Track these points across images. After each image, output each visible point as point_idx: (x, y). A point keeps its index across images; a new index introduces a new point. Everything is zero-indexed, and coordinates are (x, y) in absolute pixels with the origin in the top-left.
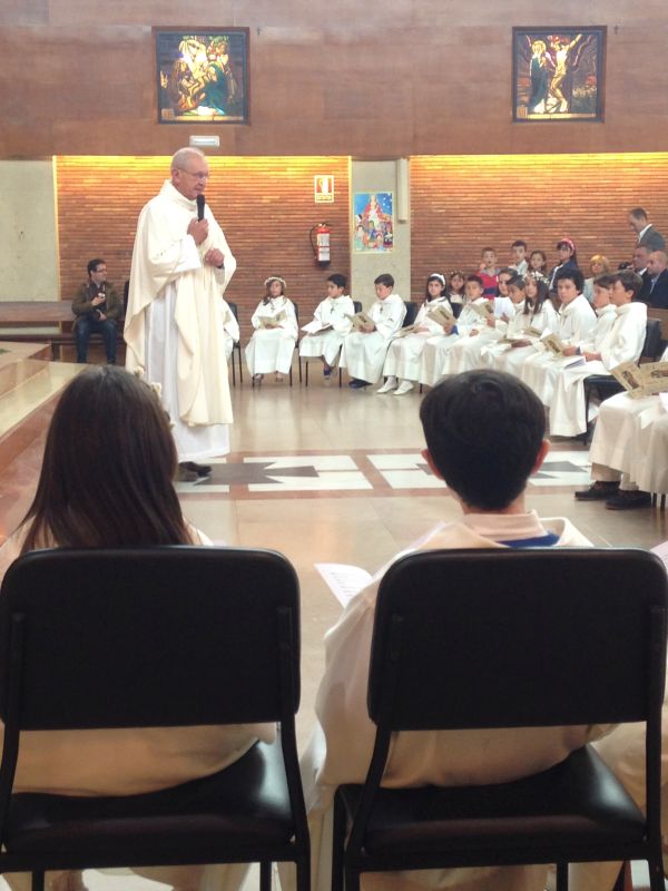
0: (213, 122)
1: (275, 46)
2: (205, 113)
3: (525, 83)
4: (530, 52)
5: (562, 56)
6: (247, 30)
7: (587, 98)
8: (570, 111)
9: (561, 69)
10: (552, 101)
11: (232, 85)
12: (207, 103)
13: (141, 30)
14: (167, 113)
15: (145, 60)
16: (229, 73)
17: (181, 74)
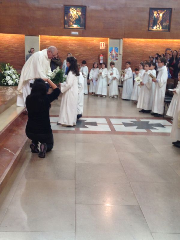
0: (77, 29)
1: (92, 10)
5: (161, 15)
6: (86, 6)
7: (166, 26)
8: (162, 28)
9: (161, 18)
10: (158, 26)
11: (82, 19)
12: (76, 24)
13: (61, 6)
14: (66, 26)
15: (61, 13)
16: (81, 17)
17: (70, 17)
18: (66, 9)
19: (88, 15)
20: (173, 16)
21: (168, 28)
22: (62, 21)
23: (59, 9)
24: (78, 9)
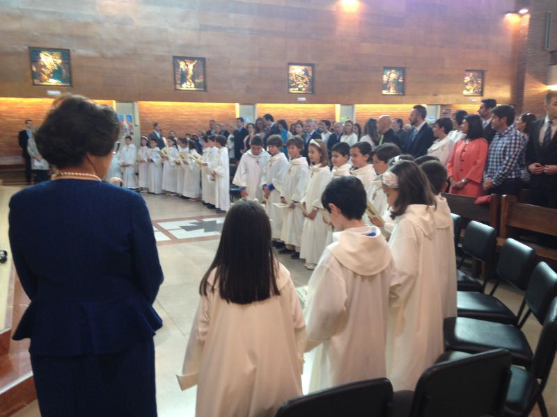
0: (57, 86)
1: (81, 57)
2: (53, 82)
3: (178, 76)
4: (179, 65)
5: (191, 67)
7: (200, 83)
8: (195, 87)
9: (191, 72)
10: (188, 83)
11: (64, 71)
12: (54, 78)
13: (23, 48)
14: (36, 81)
15: (25, 60)
16: (62, 67)
17: (42, 66)
18: (34, 54)
19: (73, 63)
20: (208, 70)
21: (203, 86)
22: (29, 74)
23: (19, 54)
24: (55, 53)
